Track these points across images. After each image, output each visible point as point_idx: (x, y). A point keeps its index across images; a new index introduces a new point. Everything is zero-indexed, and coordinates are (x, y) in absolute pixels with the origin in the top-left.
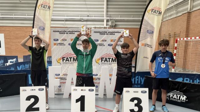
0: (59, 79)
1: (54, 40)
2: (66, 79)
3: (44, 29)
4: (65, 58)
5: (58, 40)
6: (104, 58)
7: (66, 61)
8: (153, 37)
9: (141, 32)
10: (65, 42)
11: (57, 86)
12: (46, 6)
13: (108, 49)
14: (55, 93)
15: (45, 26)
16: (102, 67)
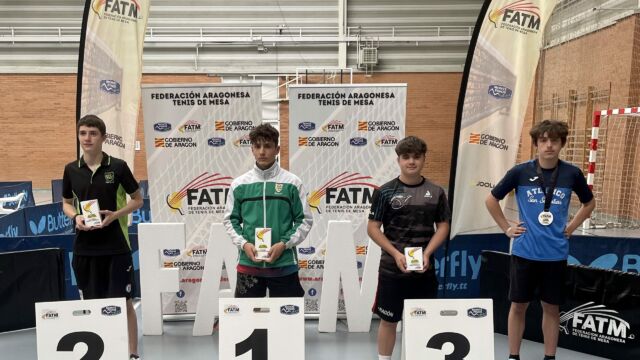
0: (177, 269)
1: (157, 127)
2: (202, 268)
3: (117, 89)
4: (196, 191)
5: (169, 127)
6: (335, 190)
7: (200, 203)
8: (508, 109)
10: (195, 135)
11: (169, 293)
12: (125, 4)
13: (348, 156)
14: (165, 317)
15: (121, 76)
16: (330, 222)
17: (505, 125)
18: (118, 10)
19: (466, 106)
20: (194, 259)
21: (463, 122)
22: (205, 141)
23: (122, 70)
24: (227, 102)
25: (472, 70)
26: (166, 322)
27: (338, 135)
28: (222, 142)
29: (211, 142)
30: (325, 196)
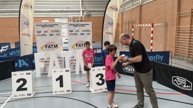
0: (44, 62)
1: (38, 32)
2: (49, 62)
3: (28, 24)
4: (47, 45)
5: (41, 32)
6: (78, 44)
7: (48, 48)
8: (113, 27)
9: (104, 23)
10: (46, 34)
12: (29, 6)
13: (80, 37)
14: (41, 73)
15: (29, 21)
16: (77, 51)
17: (112, 30)
18: (27, 7)
19: (104, 26)
20: (47, 60)
21: (104, 30)
22: (49, 35)
23: (29, 20)
24: (53, 26)
25: (105, 19)
26: (42, 74)
27: (78, 33)
28: (53, 35)
29: (50, 35)
30: (76, 46)
